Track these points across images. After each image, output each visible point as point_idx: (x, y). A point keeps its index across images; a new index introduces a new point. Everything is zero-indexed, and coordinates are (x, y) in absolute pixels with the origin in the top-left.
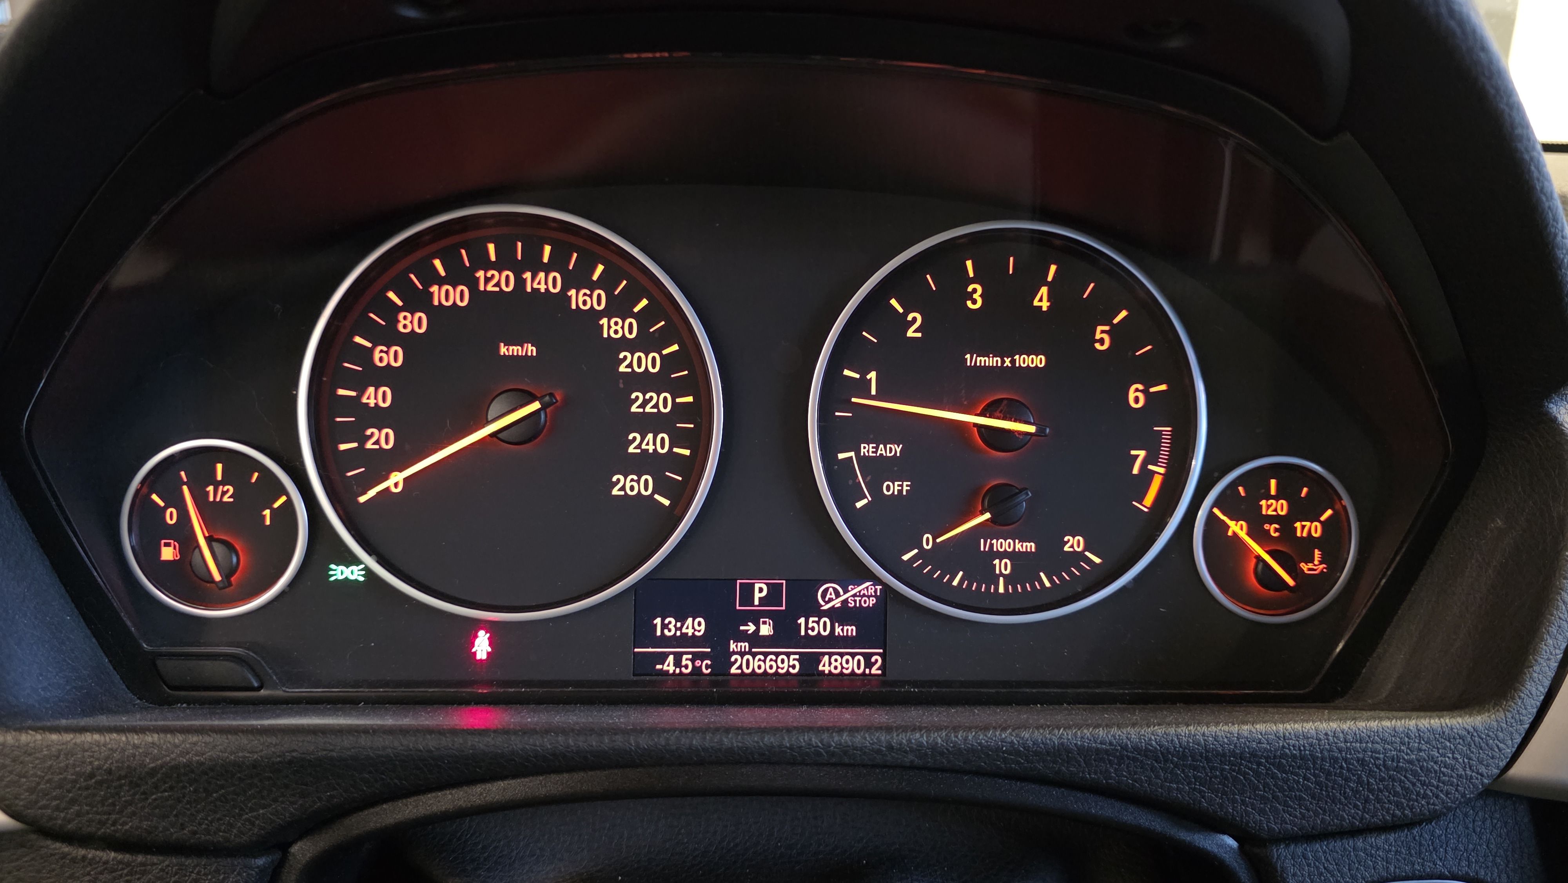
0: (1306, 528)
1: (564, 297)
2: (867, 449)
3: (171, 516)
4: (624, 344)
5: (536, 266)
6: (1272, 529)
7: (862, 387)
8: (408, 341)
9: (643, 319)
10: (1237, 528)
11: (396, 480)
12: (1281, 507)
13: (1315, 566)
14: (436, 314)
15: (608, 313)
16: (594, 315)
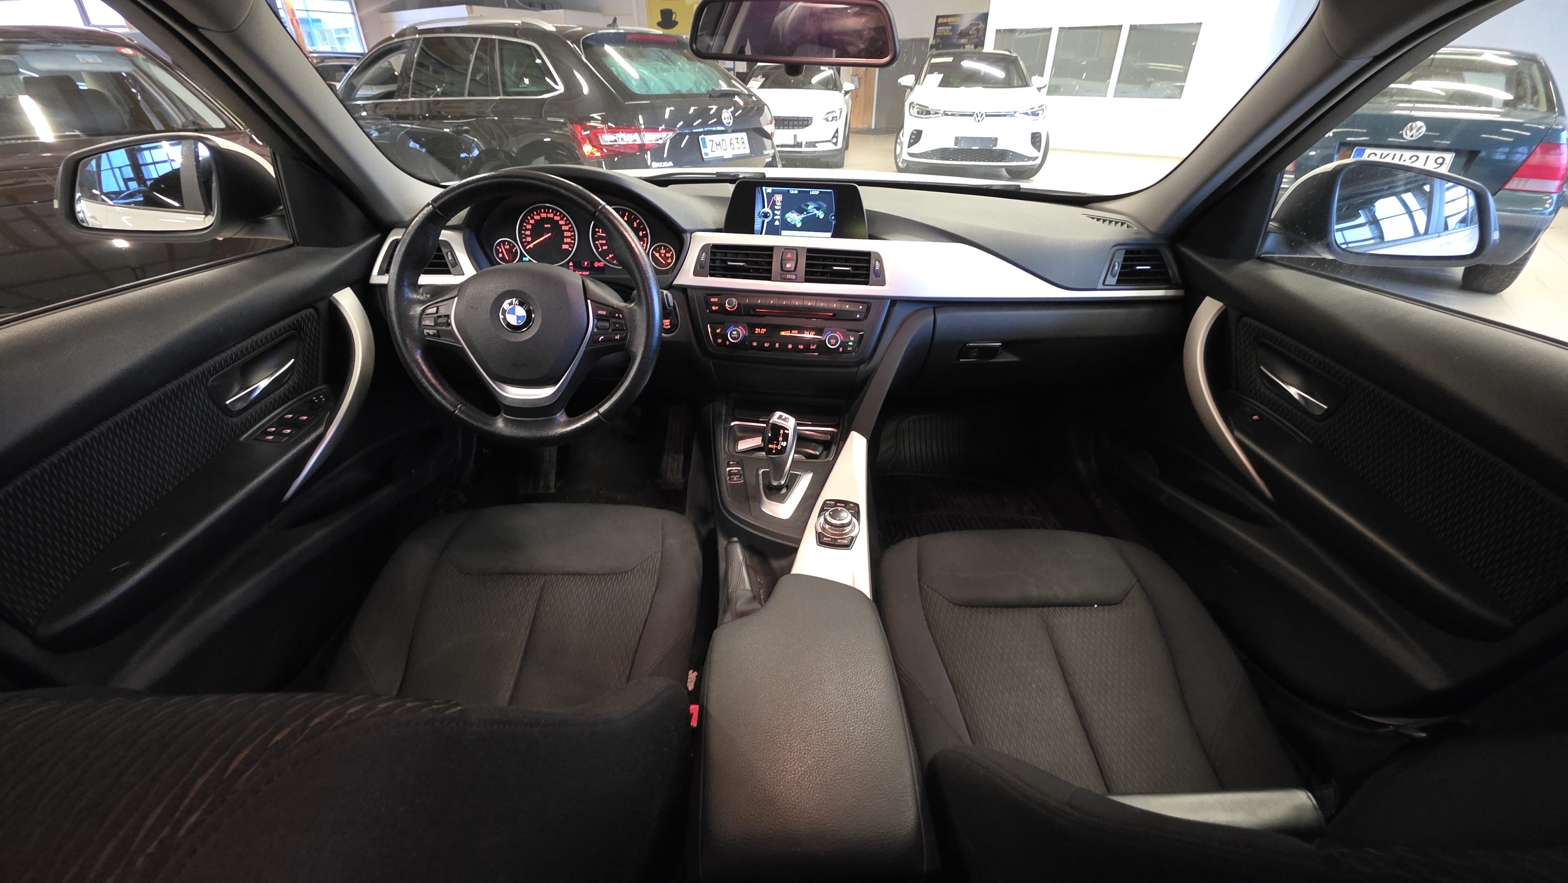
0: (668, 255)
1: (553, 218)
2: (600, 241)
3: (500, 250)
4: (563, 225)
5: (548, 212)
6: (663, 255)
7: (599, 232)
8: (532, 224)
9: (566, 221)
10: (657, 255)
11: (531, 245)
12: (664, 251)
13: (669, 261)
14: (535, 220)
15: (560, 220)
16: (558, 221)
